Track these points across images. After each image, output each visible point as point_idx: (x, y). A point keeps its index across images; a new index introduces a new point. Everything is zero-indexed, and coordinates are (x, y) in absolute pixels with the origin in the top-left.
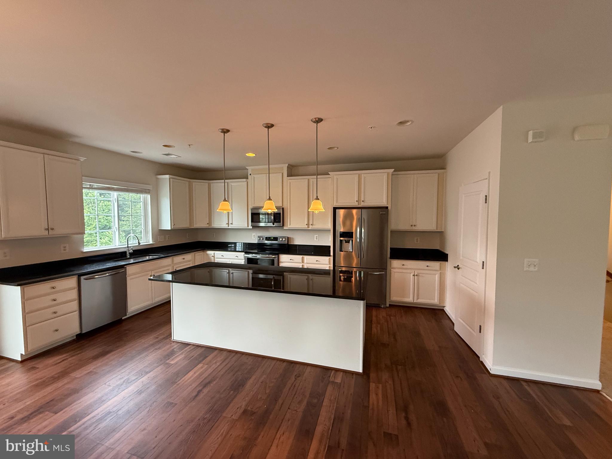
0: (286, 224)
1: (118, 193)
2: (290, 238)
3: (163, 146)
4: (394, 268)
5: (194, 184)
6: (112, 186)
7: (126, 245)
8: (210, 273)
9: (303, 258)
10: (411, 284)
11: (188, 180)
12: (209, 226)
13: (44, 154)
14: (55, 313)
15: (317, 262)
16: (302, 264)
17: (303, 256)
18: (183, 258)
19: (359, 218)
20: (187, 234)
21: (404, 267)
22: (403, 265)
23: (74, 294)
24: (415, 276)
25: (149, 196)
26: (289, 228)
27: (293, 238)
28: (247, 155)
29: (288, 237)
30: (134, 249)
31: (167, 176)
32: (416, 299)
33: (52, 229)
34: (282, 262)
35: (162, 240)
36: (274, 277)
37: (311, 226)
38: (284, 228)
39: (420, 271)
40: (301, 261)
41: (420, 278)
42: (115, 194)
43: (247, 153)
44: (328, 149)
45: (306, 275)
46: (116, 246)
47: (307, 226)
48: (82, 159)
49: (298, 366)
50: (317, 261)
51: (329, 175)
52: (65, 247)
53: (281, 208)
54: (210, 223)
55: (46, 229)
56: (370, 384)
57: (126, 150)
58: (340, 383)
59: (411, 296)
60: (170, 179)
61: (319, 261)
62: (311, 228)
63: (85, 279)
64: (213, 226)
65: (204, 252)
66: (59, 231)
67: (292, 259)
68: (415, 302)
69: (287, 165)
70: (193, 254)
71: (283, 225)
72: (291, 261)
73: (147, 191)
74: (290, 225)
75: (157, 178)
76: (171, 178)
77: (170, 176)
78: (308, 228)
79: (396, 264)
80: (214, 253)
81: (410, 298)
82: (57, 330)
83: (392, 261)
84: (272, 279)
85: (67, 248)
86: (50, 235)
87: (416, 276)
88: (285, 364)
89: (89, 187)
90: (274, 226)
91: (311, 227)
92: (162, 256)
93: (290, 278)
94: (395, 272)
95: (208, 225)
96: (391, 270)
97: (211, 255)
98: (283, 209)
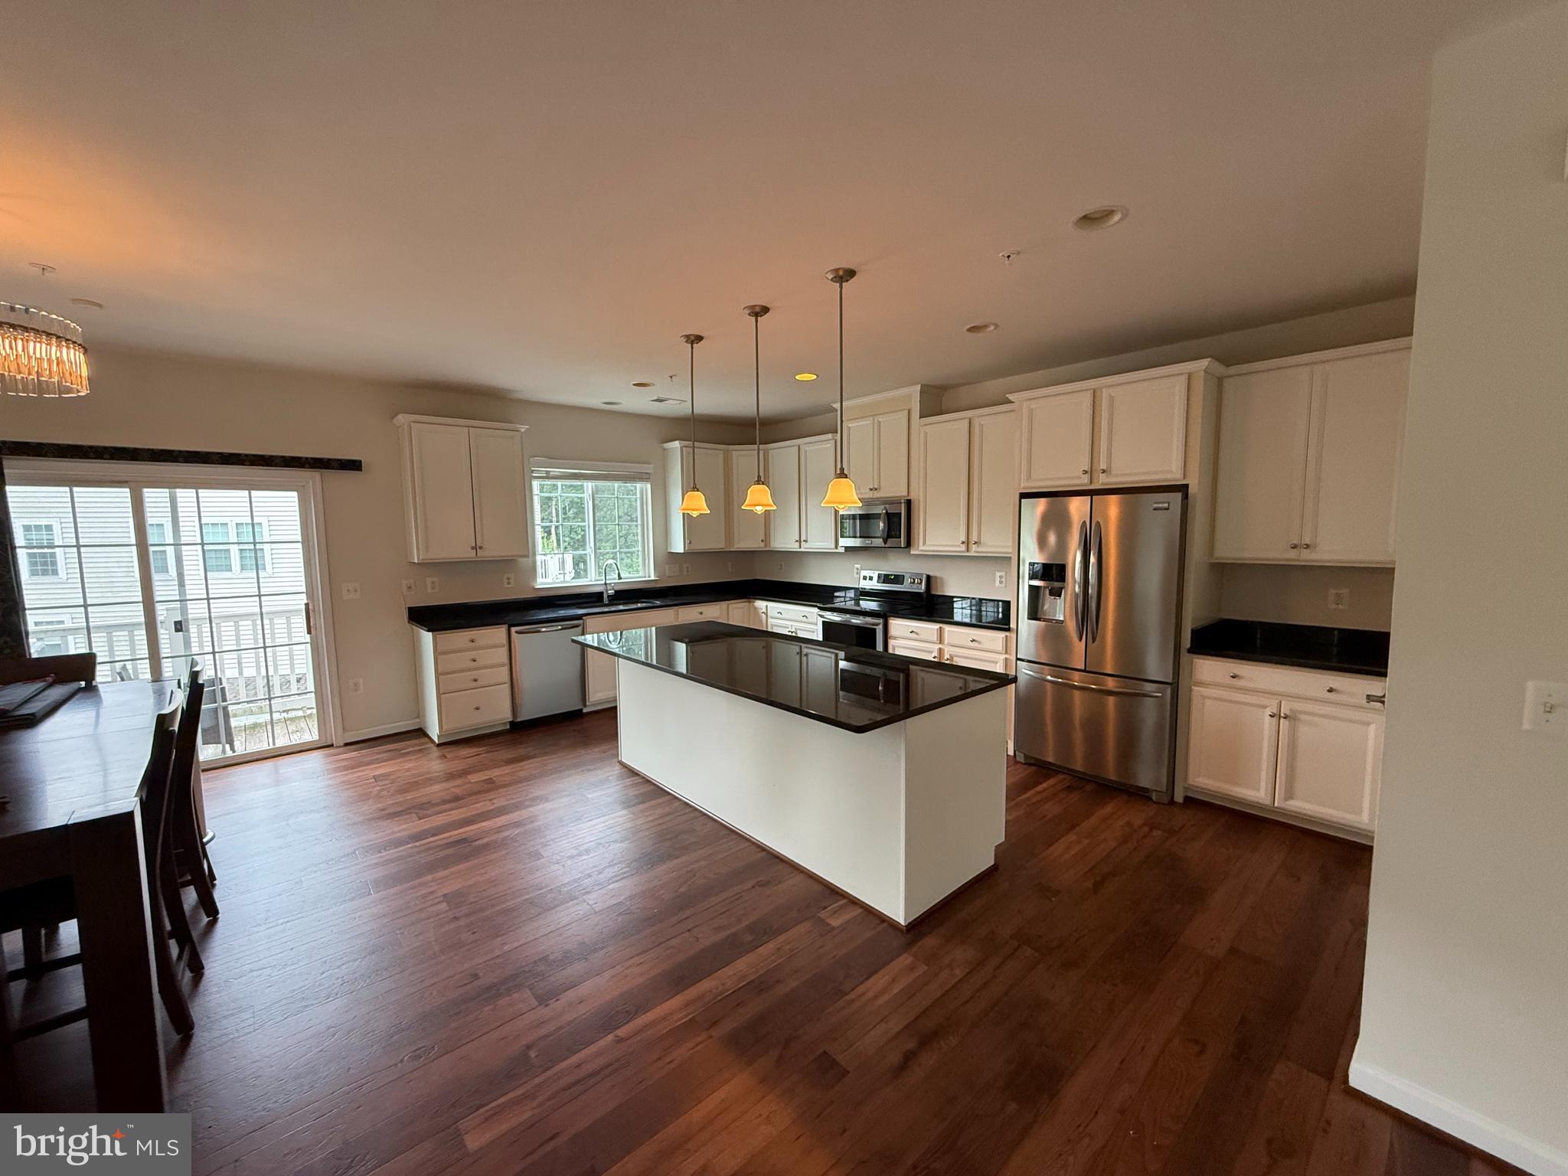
0: (916, 545)
1: (594, 484)
2: (936, 577)
3: (634, 385)
4: (1200, 684)
5: (735, 454)
6: (582, 471)
7: (602, 580)
8: (768, 650)
9: (941, 631)
10: (1265, 744)
11: (723, 447)
12: (766, 546)
13: (468, 427)
14: (475, 680)
15: (974, 644)
16: (940, 646)
17: (941, 625)
18: (700, 611)
19: (1084, 522)
20: (730, 564)
21: (1235, 682)
22: (1233, 677)
23: (502, 655)
24: (1282, 719)
25: (649, 486)
26: (921, 551)
27: (941, 579)
28: (797, 377)
29: (929, 577)
30: (617, 588)
31: (676, 444)
32: (1283, 796)
33: (481, 548)
34: (895, 638)
35: (675, 574)
36: (884, 674)
37: (974, 548)
38: (912, 552)
39: (1299, 706)
40: (935, 638)
41: (1304, 731)
42: (589, 486)
43: (798, 374)
44: (967, 333)
45: (961, 678)
46: (591, 581)
47: (963, 548)
48: (523, 428)
49: (781, 866)
50: (973, 641)
51: (1011, 402)
52: (508, 579)
53: (903, 501)
54: (766, 540)
55: (473, 548)
56: (898, 956)
57: (596, 401)
58: (834, 928)
59: (1263, 784)
60: (682, 448)
61: (979, 643)
62: (975, 552)
63: (516, 632)
64: (772, 546)
65: (750, 602)
66: (492, 551)
67: (915, 630)
68: (1276, 805)
69: (918, 387)
70: (724, 605)
71: (909, 544)
72: (913, 635)
73: (644, 476)
74: (924, 543)
75: (664, 449)
76: (686, 447)
77: (681, 442)
78: (968, 551)
79: (1210, 669)
80: (767, 606)
81: (1258, 790)
82: (477, 709)
83: (1195, 660)
84: (879, 678)
85: (512, 581)
86: (480, 557)
87: (1285, 718)
88: (763, 854)
89: (545, 475)
90: (886, 546)
91: (974, 550)
92: (658, 603)
93: (923, 680)
94: (1204, 697)
95: (763, 545)
96: (1191, 690)
97: (761, 609)
98: (909, 503)
